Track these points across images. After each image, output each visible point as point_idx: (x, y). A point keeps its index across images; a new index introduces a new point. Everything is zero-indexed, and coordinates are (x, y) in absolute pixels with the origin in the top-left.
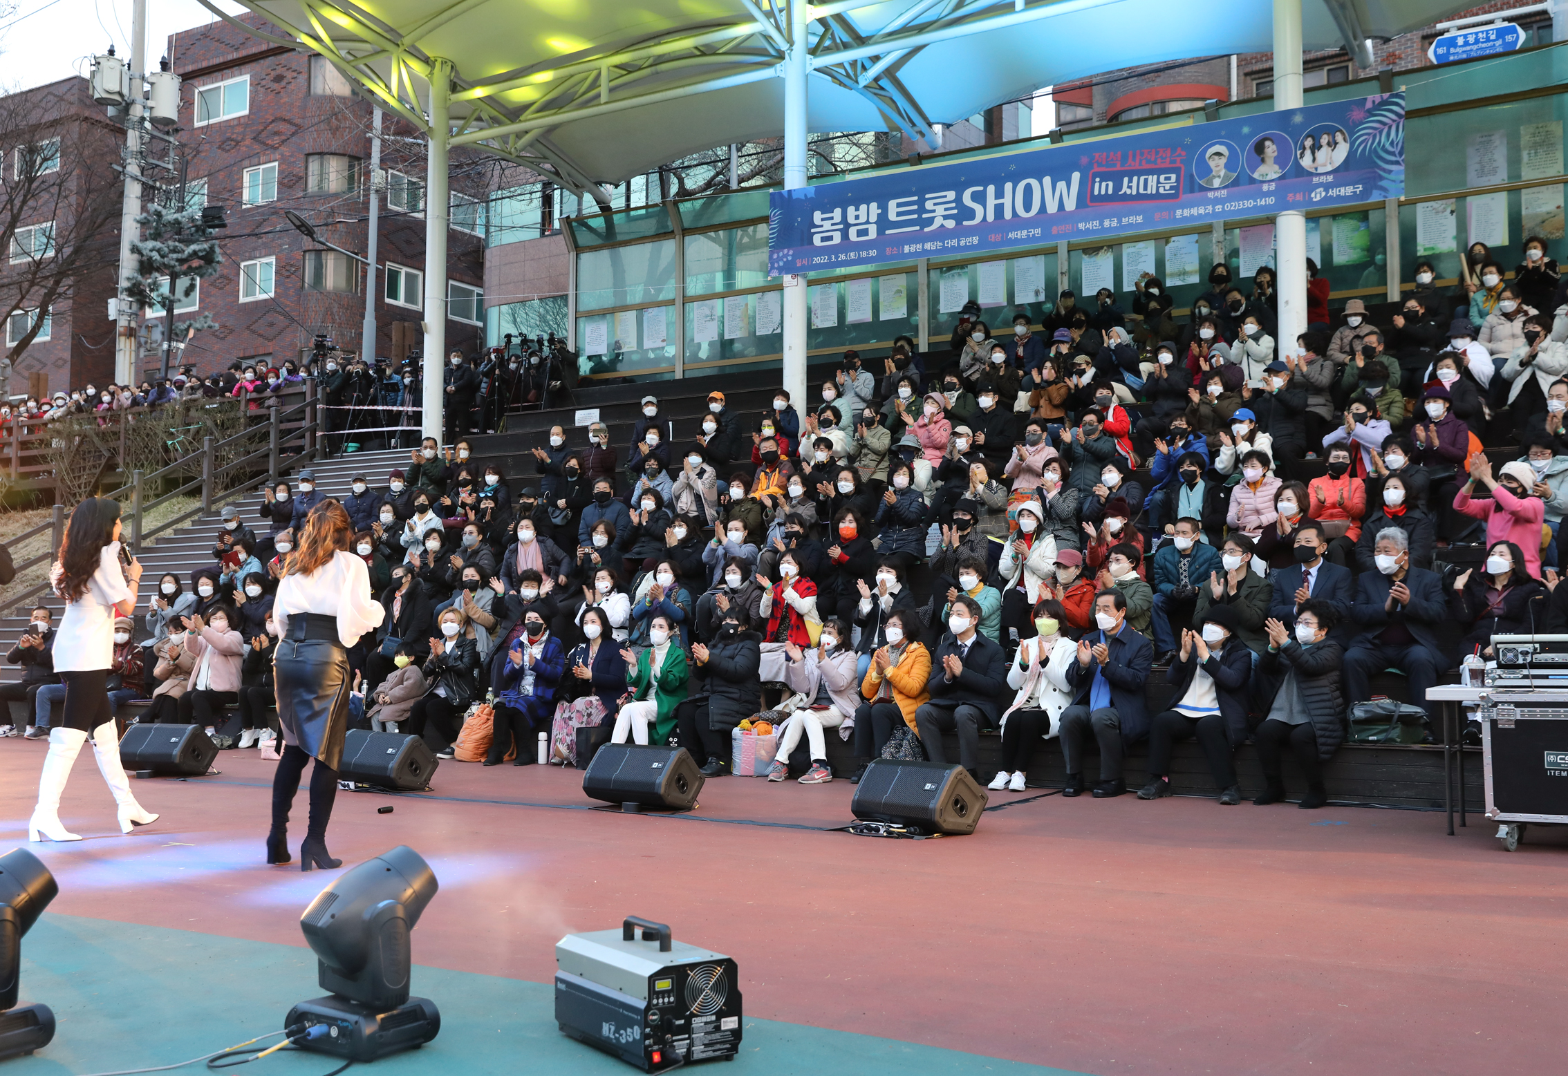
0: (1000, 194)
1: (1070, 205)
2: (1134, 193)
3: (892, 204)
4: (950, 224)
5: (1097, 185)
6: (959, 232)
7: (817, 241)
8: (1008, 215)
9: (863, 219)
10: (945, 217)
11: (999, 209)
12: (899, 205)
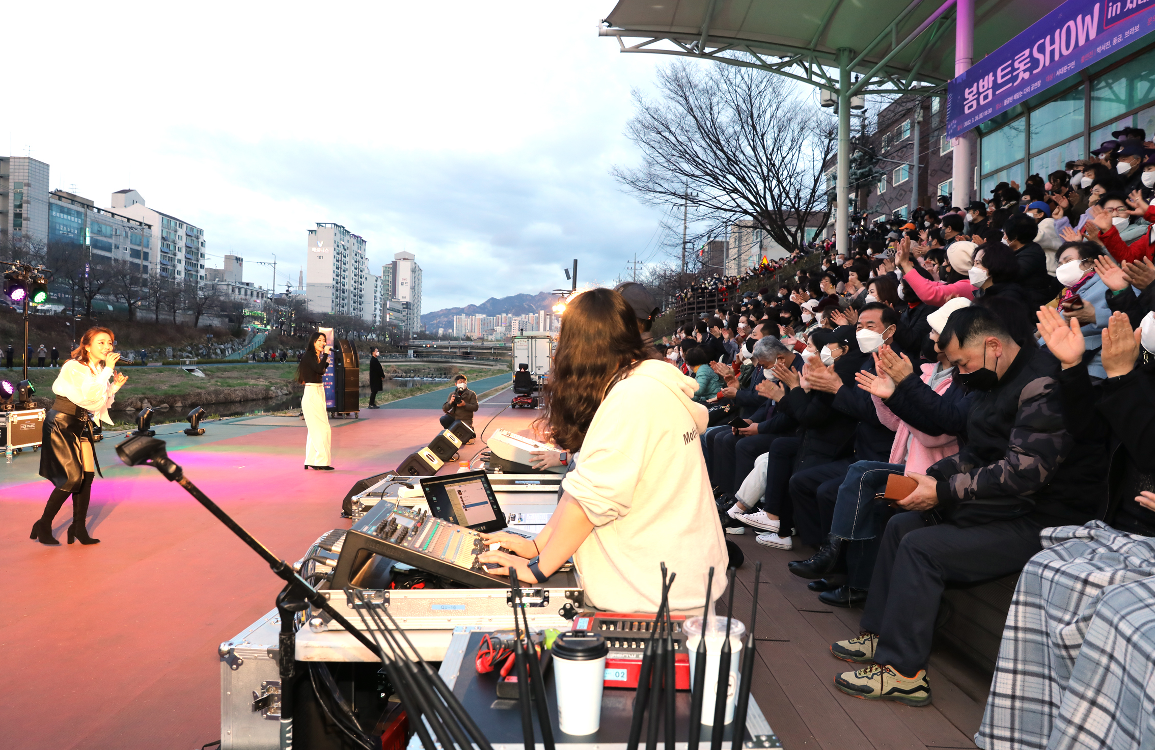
0: (1052, 42)
1: (1093, 35)
2: (1135, 6)
3: (999, 73)
4: (1027, 75)
5: (1110, 8)
6: (1033, 79)
7: (967, 111)
8: (1057, 57)
9: (986, 88)
10: (1025, 71)
11: (1052, 52)
12: (1003, 70)
